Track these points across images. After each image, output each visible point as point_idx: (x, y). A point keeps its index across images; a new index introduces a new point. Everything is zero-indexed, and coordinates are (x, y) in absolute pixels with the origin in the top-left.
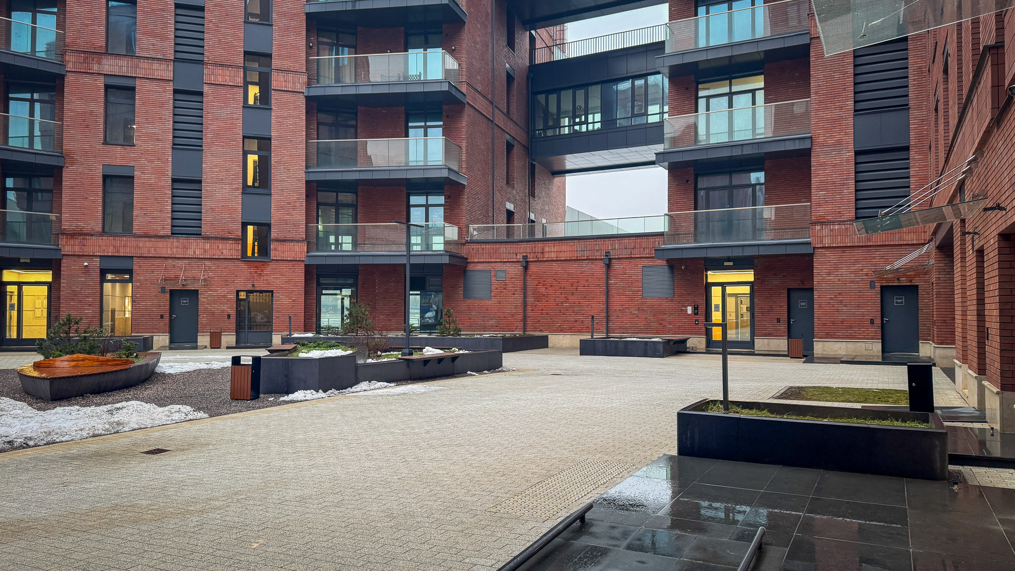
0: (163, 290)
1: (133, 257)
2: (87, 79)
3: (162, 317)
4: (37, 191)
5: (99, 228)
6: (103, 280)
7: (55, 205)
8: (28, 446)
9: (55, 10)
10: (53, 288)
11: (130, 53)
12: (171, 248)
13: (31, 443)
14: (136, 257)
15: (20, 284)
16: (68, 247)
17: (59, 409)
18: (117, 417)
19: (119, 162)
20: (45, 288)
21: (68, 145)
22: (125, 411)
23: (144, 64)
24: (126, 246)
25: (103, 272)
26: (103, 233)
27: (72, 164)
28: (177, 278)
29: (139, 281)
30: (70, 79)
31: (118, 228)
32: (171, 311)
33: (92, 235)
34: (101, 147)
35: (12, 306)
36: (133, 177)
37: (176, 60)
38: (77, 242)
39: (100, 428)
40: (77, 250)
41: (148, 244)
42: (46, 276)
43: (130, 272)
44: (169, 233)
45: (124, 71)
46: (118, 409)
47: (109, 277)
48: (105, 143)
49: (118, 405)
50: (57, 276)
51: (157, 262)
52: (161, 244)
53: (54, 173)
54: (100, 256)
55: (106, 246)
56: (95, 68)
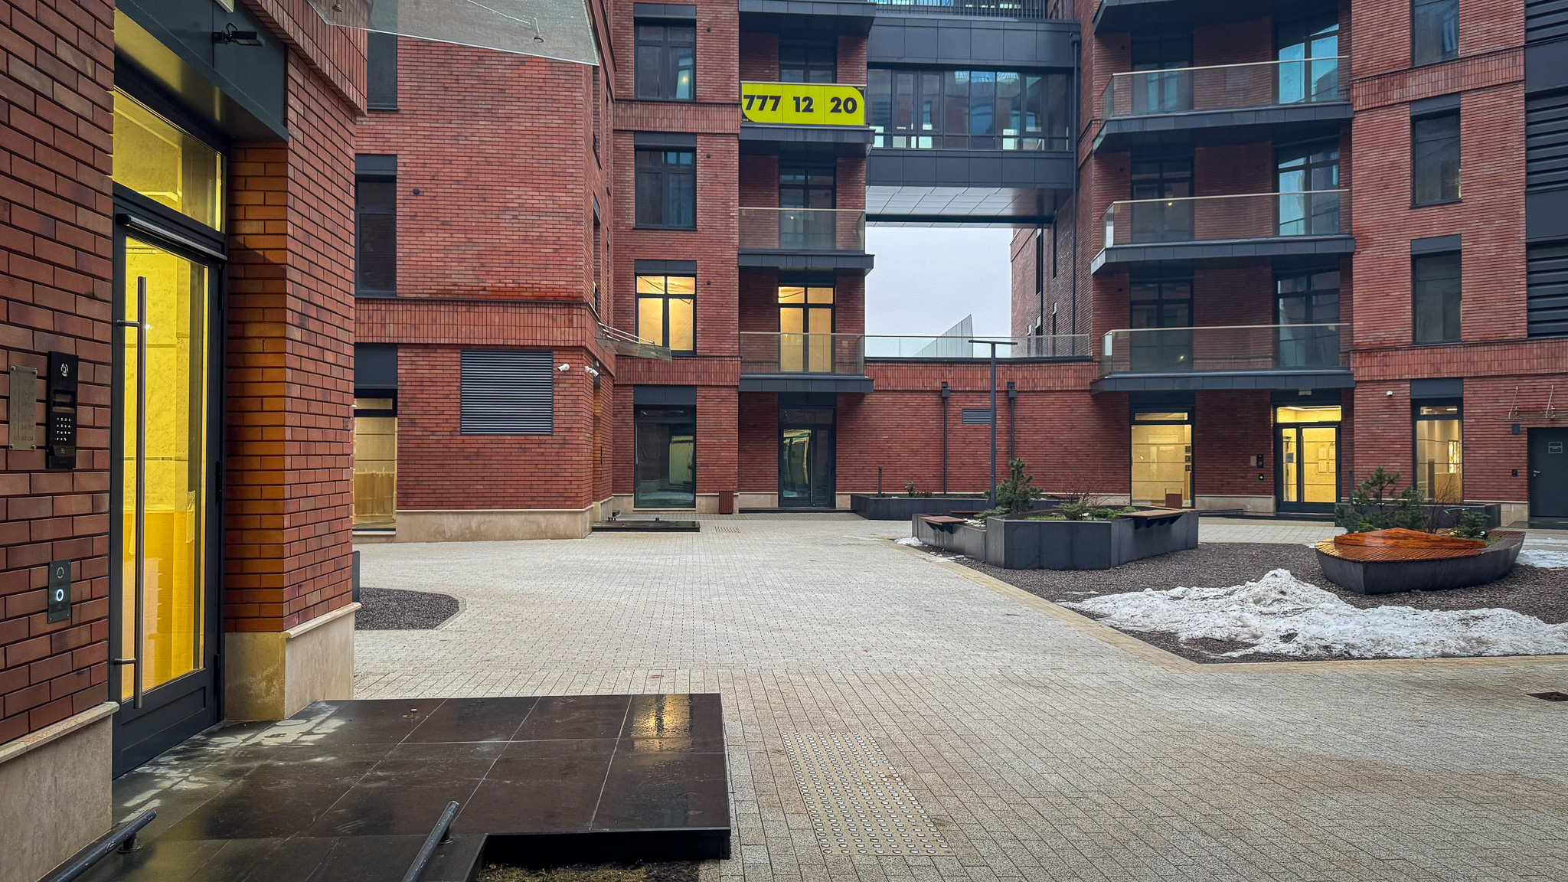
0: (1516, 429)
1: (1462, 378)
2: (1384, 116)
3: (1515, 473)
4: (1317, 293)
5: (1407, 338)
6: (1416, 416)
7: (1342, 309)
8: (1351, 657)
9: (1336, 27)
10: (1342, 430)
11: (1448, 58)
12: (1528, 360)
13: (1355, 653)
14: (1467, 377)
15: (1299, 427)
16: (1363, 369)
17: (1383, 608)
18: (1476, 631)
19: (1436, 231)
20: (1332, 431)
21: (1359, 220)
22: (1487, 622)
23: (1472, 68)
24: (1449, 363)
25: (1416, 404)
26: (1415, 344)
27: (1365, 248)
28: (1539, 409)
29: (1473, 415)
30: (1359, 122)
31: (1436, 334)
32: (1531, 465)
33: (1397, 349)
34: (1407, 213)
35: (1290, 456)
36: (1459, 252)
37: (1529, 44)
38: (1376, 361)
39: (1452, 645)
40: (1376, 373)
41: (1488, 356)
42: (1334, 414)
43: (1458, 402)
44: (1524, 335)
45: (1442, 88)
46: (1477, 618)
47: (1425, 411)
48: (1414, 206)
49: (1476, 612)
50: (1348, 413)
51: (1502, 384)
52: (1511, 354)
53: (1341, 264)
54: (1411, 379)
55: (1420, 364)
56: (1396, 95)
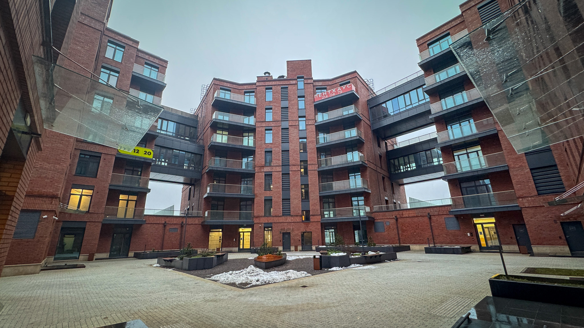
0: (281, 233)
1: (272, 223)
2: (260, 174)
3: (280, 241)
4: (248, 205)
5: (263, 215)
6: (265, 230)
7: (252, 209)
9: (253, 156)
10: (252, 233)
11: (270, 166)
12: (283, 220)
15: (243, 232)
16: (256, 221)
19: (268, 195)
20: (250, 233)
21: (256, 192)
23: (274, 168)
24: (270, 220)
25: (265, 228)
26: (265, 216)
27: (257, 197)
28: (284, 229)
29: (274, 230)
30: (256, 174)
31: (268, 215)
32: (283, 240)
33: (262, 217)
34: (264, 192)
35: (242, 238)
36: (272, 199)
37: (282, 165)
38: (258, 219)
40: (258, 221)
41: (276, 219)
42: (250, 230)
43: (272, 227)
44: (282, 215)
45: (270, 170)
47: (266, 229)
48: (265, 190)
50: (253, 229)
51: (279, 224)
52: (280, 218)
53: (252, 200)
54: (264, 223)
55: (264, 220)
56: (262, 170)
